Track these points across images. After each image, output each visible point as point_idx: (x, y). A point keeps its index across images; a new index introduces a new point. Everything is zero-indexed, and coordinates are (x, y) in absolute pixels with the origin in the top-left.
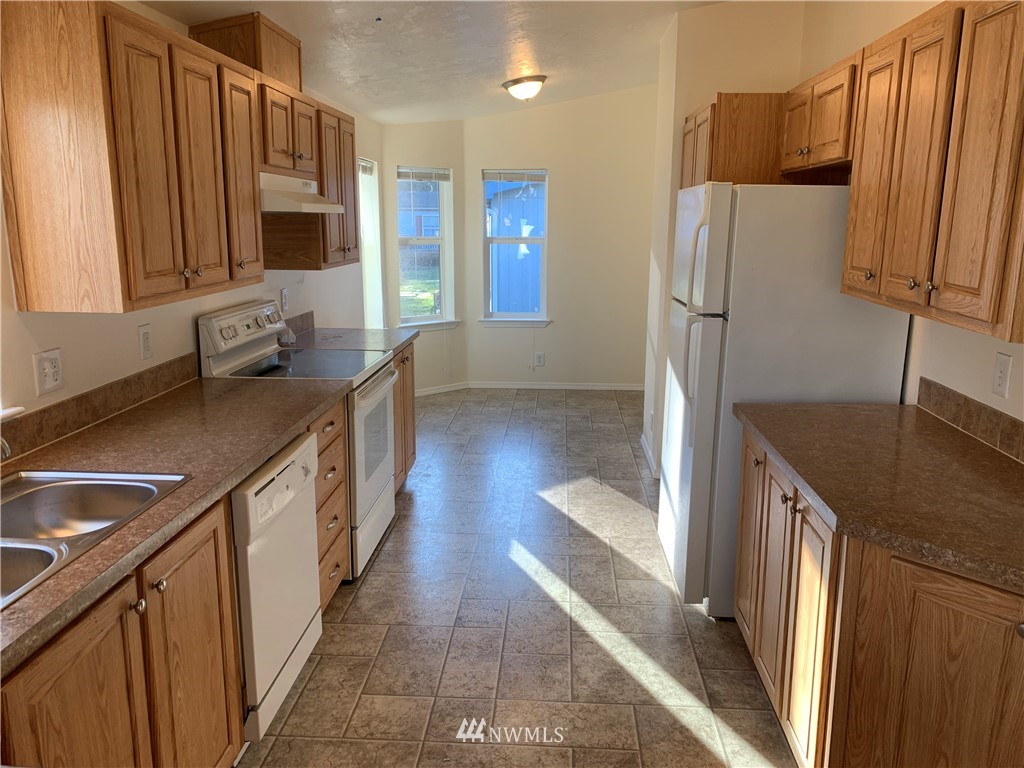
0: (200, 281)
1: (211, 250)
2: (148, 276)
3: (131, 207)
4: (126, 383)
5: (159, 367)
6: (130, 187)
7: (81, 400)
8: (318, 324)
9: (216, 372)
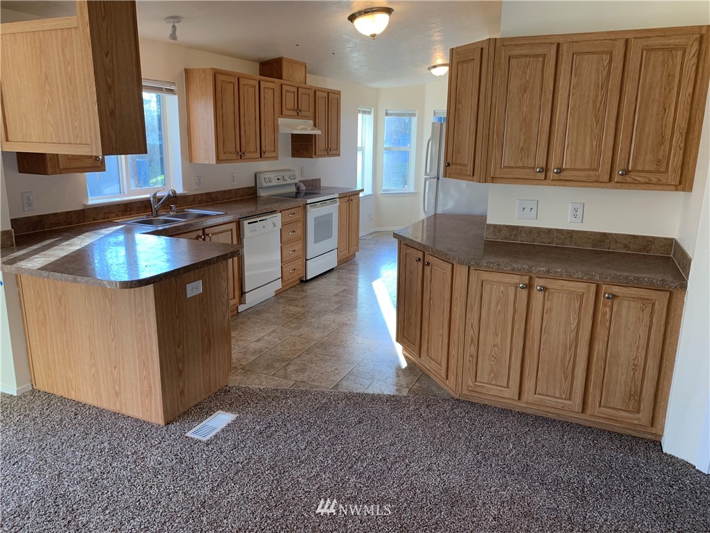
0: (246, 157)
1: (252, 146)
2: (225, 153)
3: (220, 131)
4: (225, 192)
5: (239, 189)
6: (220, 125)
7: (208, 194)
8: (323, 184)
9: (262, 195)
